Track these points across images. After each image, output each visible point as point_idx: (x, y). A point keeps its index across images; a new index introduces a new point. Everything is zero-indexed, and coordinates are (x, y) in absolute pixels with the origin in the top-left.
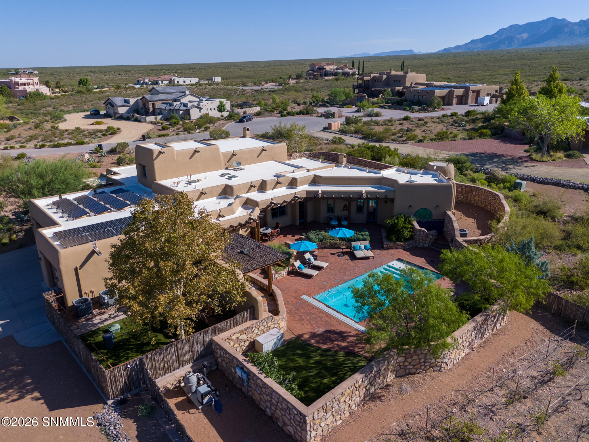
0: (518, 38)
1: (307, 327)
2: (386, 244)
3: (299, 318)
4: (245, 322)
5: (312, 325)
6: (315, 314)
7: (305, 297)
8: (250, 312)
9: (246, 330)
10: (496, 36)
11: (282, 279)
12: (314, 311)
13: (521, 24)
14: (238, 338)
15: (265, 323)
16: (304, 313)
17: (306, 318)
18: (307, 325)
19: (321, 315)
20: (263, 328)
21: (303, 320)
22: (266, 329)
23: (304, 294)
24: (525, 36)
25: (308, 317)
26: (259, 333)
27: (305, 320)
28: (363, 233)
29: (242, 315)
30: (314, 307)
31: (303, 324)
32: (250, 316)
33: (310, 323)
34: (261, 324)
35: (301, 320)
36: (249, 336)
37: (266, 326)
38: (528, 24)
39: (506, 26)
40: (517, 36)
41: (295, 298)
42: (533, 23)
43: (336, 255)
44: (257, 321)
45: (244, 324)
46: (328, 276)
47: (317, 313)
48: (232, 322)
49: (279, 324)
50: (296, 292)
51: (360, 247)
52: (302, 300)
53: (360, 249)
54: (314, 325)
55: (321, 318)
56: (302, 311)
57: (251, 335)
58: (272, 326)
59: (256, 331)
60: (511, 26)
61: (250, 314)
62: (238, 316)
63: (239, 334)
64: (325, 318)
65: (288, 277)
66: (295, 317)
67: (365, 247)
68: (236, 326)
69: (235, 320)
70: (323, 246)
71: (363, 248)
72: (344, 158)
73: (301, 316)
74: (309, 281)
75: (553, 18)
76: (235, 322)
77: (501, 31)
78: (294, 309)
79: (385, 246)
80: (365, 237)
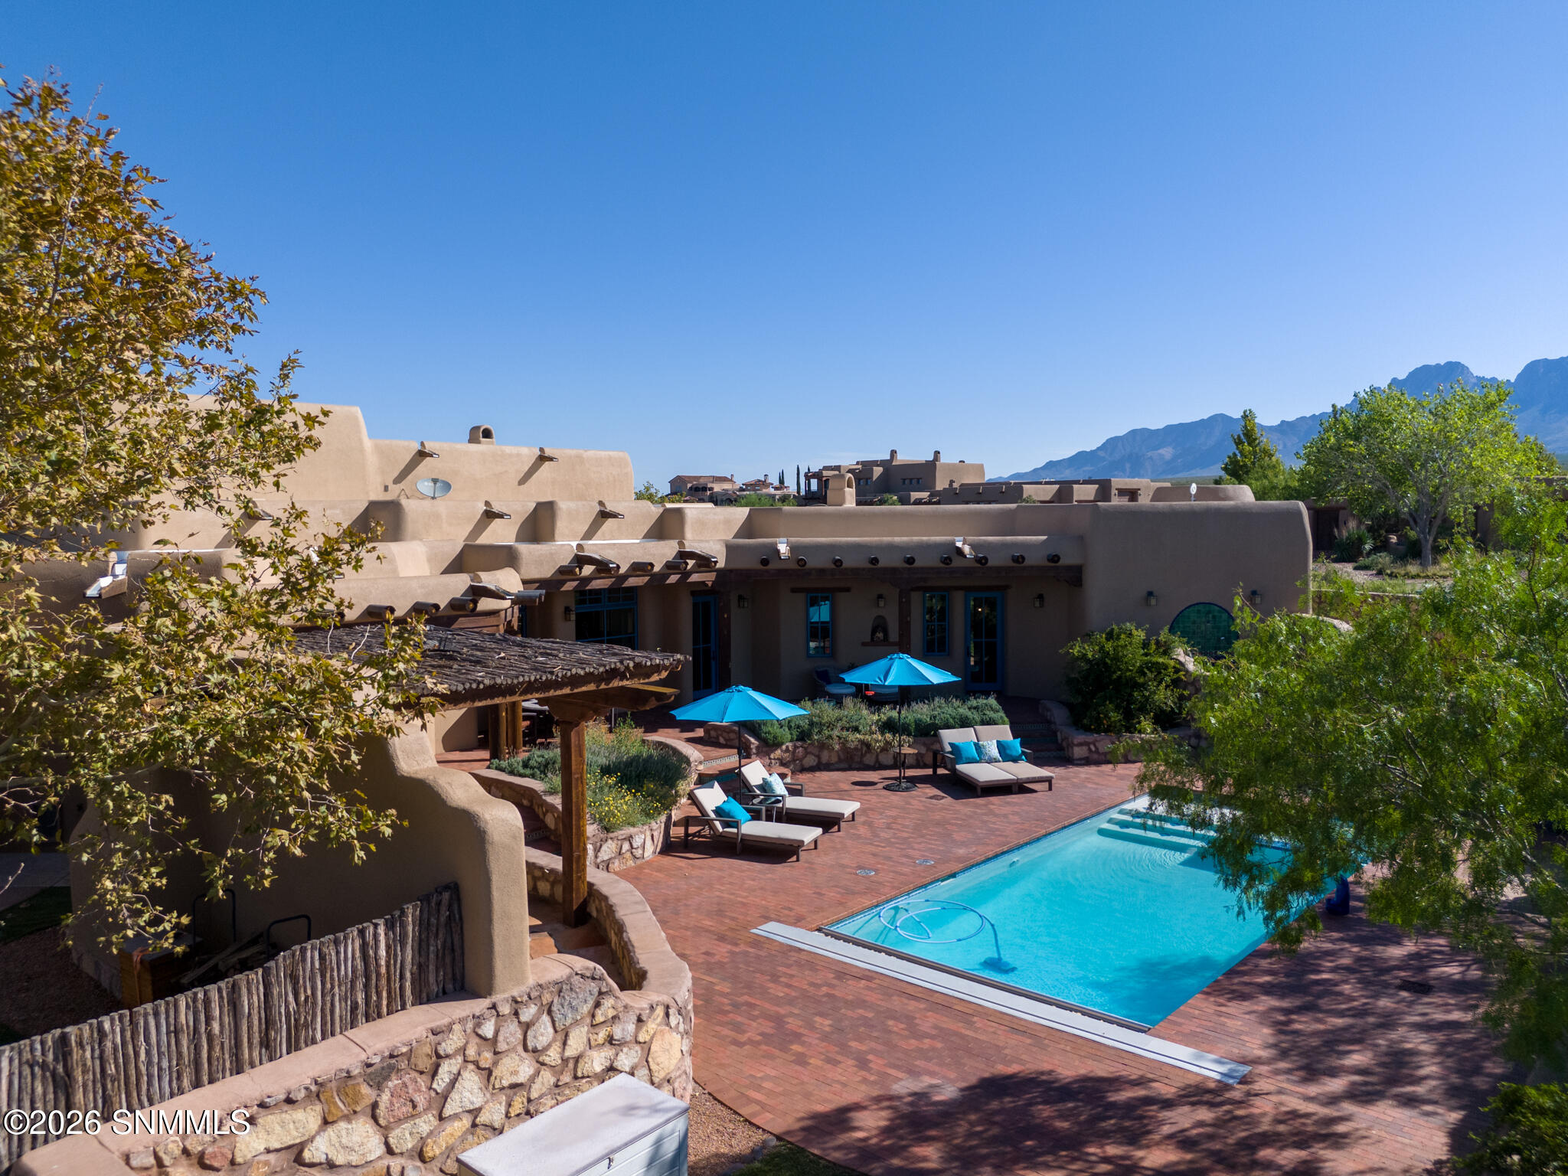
0: (1151, 458)
1: (835, 1074)
2: (1080, 742)
3: (768, 1027)
4: (372, 1014)
5: (863, 1063)
6: (861, 1003)
7: (776, 930)
8: (423, 925)
9: (378, 1074)
10: (1101, 454)
11: (640, 868)
12: (850, 990)
13: (1153, 427)
14: (296, 1153)
15: (543, 1033)
16: (791, 1001)
17: (812, 1027)
18: (832, 1062)
19: (897, 1003)
20: (524, 1069)
21: (797, 1037)
22: (547, 1078)
23: (767, 919)
24: (1167, 452)
25: (825, 1024)
26: (494, 1114)
27: (813, 1039)
28: (973, 702)
29: (353, 946)
30: (844, 972)
31: (801, 1060)
32: (421, 968)
33: (844, 1048)
34: (511, 1032)
35: (781, 1038)
36: (404, 1138)
37: (553, 1056)
38: (1170, 429)
39: (1121, 432)
40: (1149, 454)
41: (722, 938)
42: (1181, 425)
43: (880, 786)
44: (479, 1006)
45: (363, 1032)
46: (873, 849)
47: (872, 997)
48: (251, 1001)
49: (646, 1048)
50: (720, 913)
51: (978, 747)
52: (759, 942)
53: (981, 756)
54: (876, 1063)
55: (909, 1019)
56: (780, 992)
57: (425, 1124)
58: (597, 1062)
59: (470, 1091)
60: (1134, 432)
61: (421, 947)
62: (312, 957)
63: (308, 1118)
64: (928, 1022)
65: (667, 861)
66: (738, 1028)
67: (1001, 746)
68: (293, 1046)
69: (282, 989)
70: (810, 761)
71: (994, 752)
72: (847, 489)
73: (778, 1021)
74: (780, 870)
75: (1222, 416)
76: (285, 1001)
77: (1112, 443)
78: (724, 987)
79: (1078, 752)
80: (991, 714)
